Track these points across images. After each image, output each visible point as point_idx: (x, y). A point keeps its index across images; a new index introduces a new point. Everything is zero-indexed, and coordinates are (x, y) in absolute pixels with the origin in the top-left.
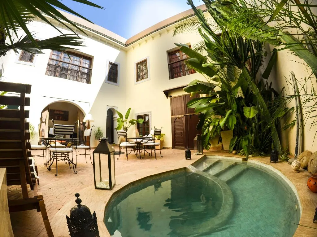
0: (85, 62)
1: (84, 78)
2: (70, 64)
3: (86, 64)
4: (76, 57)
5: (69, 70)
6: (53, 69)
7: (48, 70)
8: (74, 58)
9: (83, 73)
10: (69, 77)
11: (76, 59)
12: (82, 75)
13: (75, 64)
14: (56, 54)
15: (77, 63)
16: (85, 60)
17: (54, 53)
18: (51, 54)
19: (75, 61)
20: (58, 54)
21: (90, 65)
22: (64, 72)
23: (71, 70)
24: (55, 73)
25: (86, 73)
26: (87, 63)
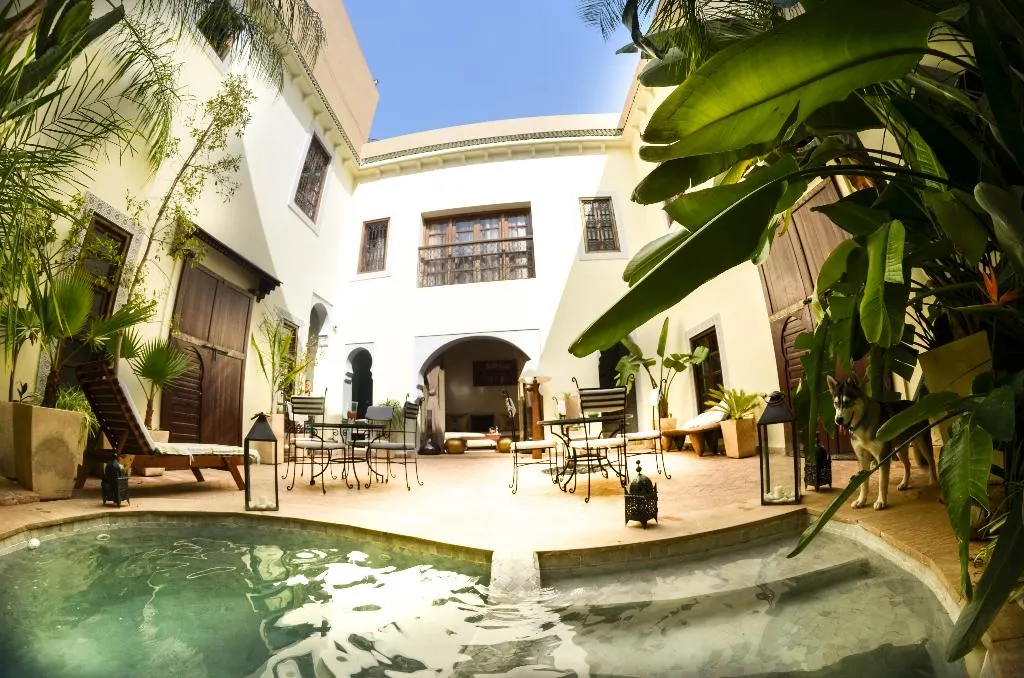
0: (514, 225)
1: (520, 267)
2: (477, 243)
3: (520, 230)
4: (487, 221)
5: (477, 257)
6: (440, 268)
7: (426, 274)
8: (484, 225)
9: (514, 256)
10: (479, 277)
11: (488, 226)
12: (512, 259)
13: (489, 238)
14: (439, 232)
15: (495, 236)
16: (513, 219)
17: (432, 232)
18: (425, 237)
19: (488, 233)
20: (442, 230)
21: (529, 228)
22: (466, 267)
23: (482, 258)
24: (443, 278)
25: (524, 252)
26: (520, 224)
